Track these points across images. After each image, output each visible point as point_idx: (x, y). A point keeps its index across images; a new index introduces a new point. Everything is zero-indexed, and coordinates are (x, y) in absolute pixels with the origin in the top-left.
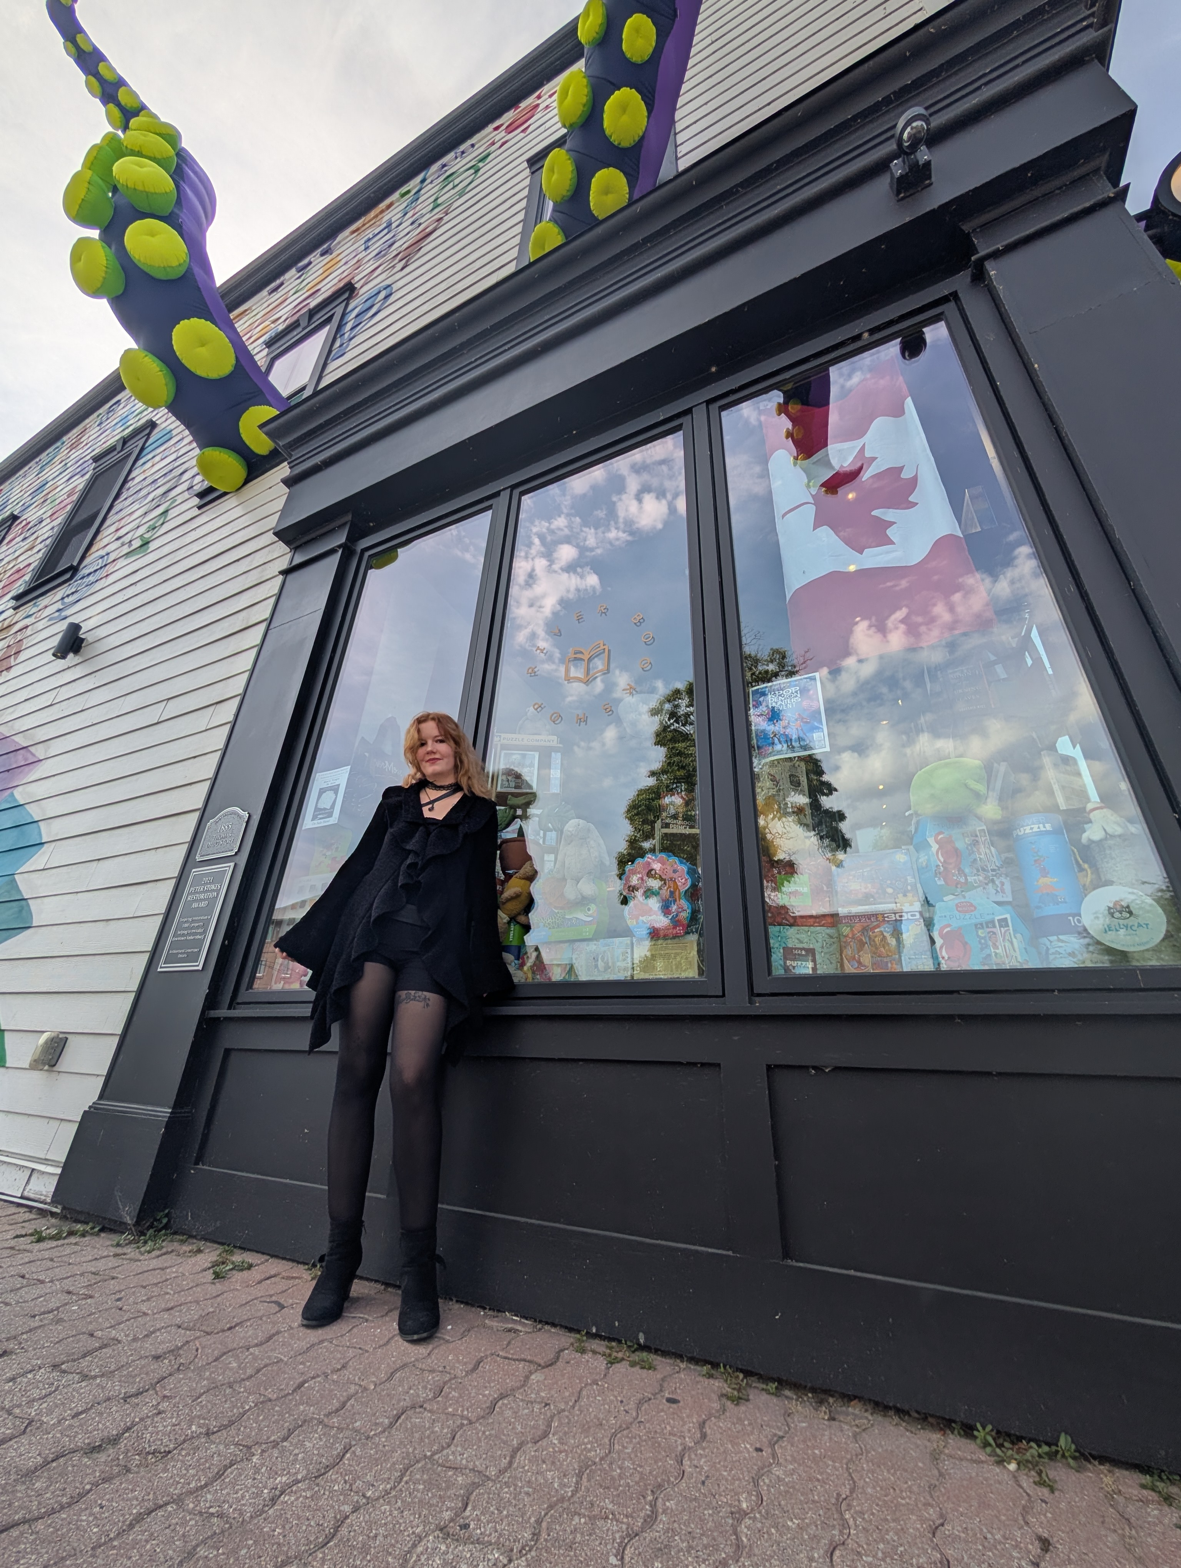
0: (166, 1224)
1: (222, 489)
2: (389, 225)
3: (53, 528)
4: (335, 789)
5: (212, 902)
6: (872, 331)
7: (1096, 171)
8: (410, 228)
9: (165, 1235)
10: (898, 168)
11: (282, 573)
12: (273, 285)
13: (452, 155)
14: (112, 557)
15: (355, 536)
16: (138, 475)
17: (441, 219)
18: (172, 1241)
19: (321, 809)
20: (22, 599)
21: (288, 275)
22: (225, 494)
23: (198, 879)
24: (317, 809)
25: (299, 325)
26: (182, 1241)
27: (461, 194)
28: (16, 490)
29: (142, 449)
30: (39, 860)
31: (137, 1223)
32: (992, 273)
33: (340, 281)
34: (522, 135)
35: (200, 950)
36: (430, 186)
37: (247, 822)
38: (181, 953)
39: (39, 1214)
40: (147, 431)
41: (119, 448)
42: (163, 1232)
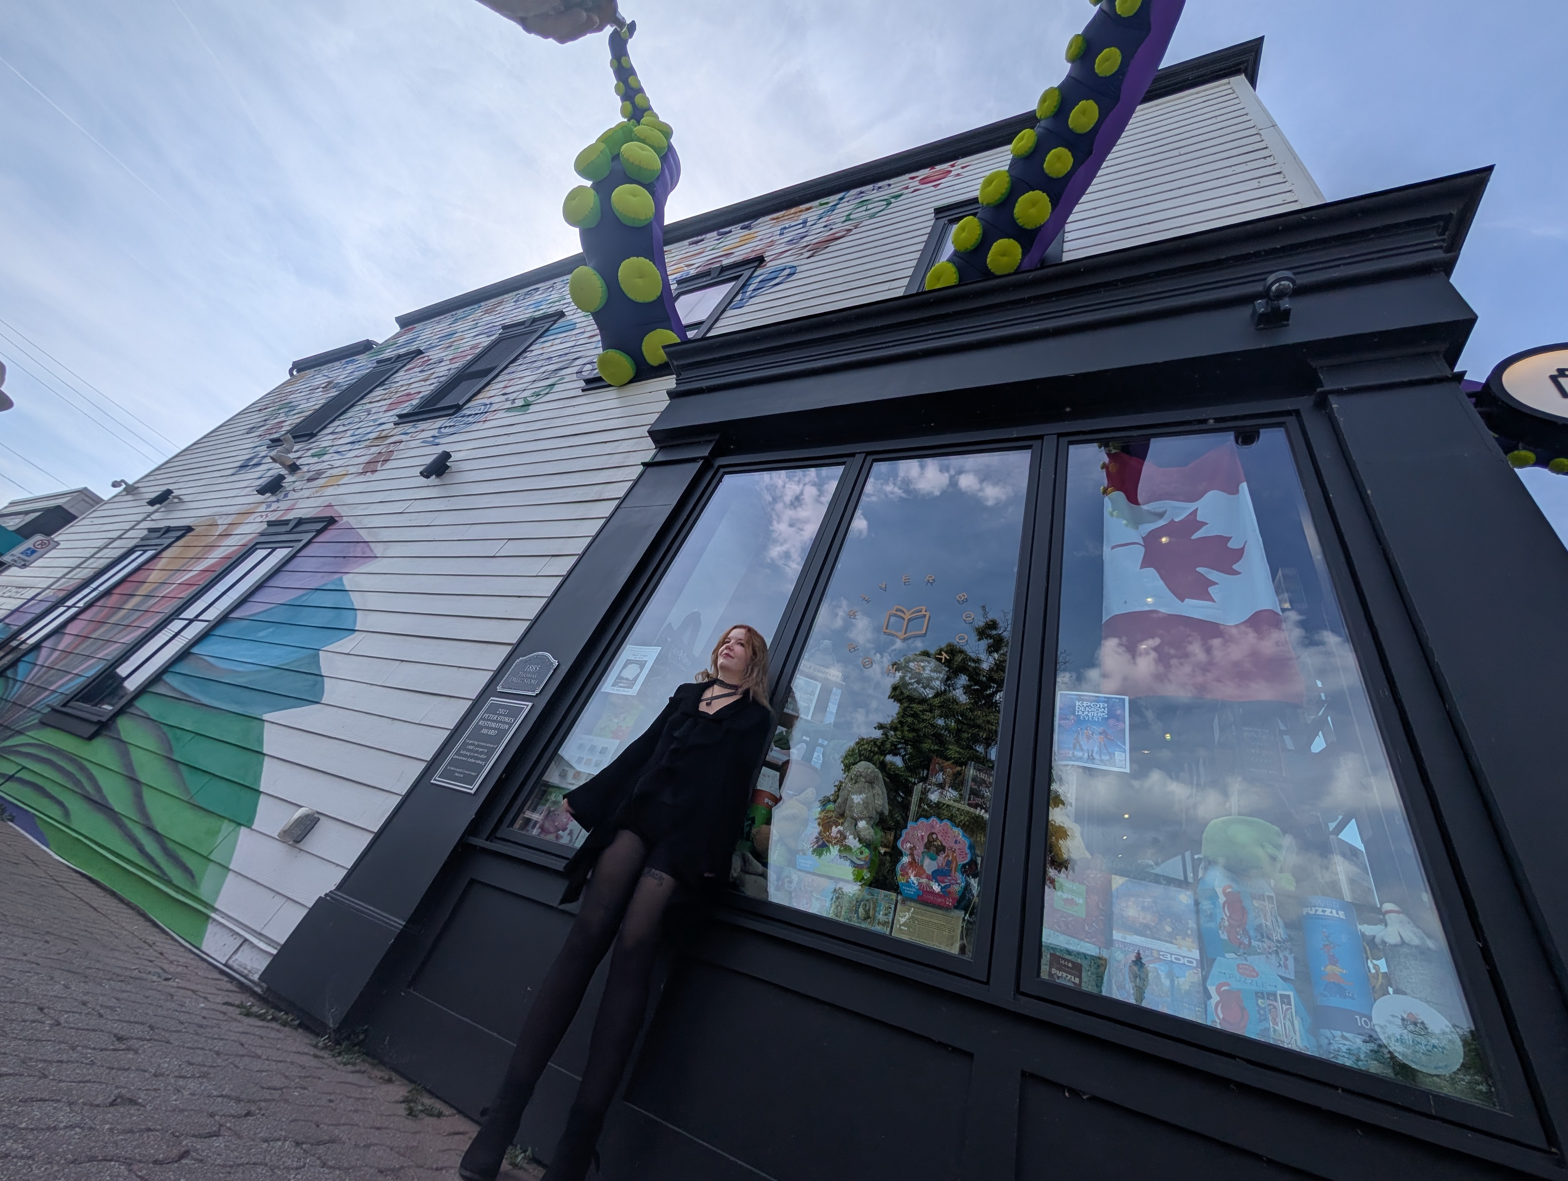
0: (363, 1040)
1: (609, 382)
2: (805, 222)
3: (449, 370)
4: (642, 665)
5: (502, 733)
6: (1217, 420)
7: (1437, 353)
8: (822, 229)
9: (359, 1052)
10: (1261, 306)
11: (644, 464)
12: (695, 239)
13: (871, 187)
14: (494, 407)
15: (716, 453)
16: (537, 349)
17: (850, 230)
18: (363, 1061)
19: (623, 678)
20: (404, 418)
21: (709, 235)
22: (610, 386)
23: (494, 709)
24: (619, 678)
25: (710, 275)
26: (372, 1064)
27: (872, 216)
28: (428, 331)
29: (547, 330)
30: (347, 644)
31: (337, 1031)
32: (1334, 406)
33: (752, 251)
34: (933, 189)
35: (477, 775)
36: (846, 204)
37: (555, 670)
38: (459, 772)
39: (240, 988)
40: (555, 318)
41: (527, 324)
42: (356, 1048)
